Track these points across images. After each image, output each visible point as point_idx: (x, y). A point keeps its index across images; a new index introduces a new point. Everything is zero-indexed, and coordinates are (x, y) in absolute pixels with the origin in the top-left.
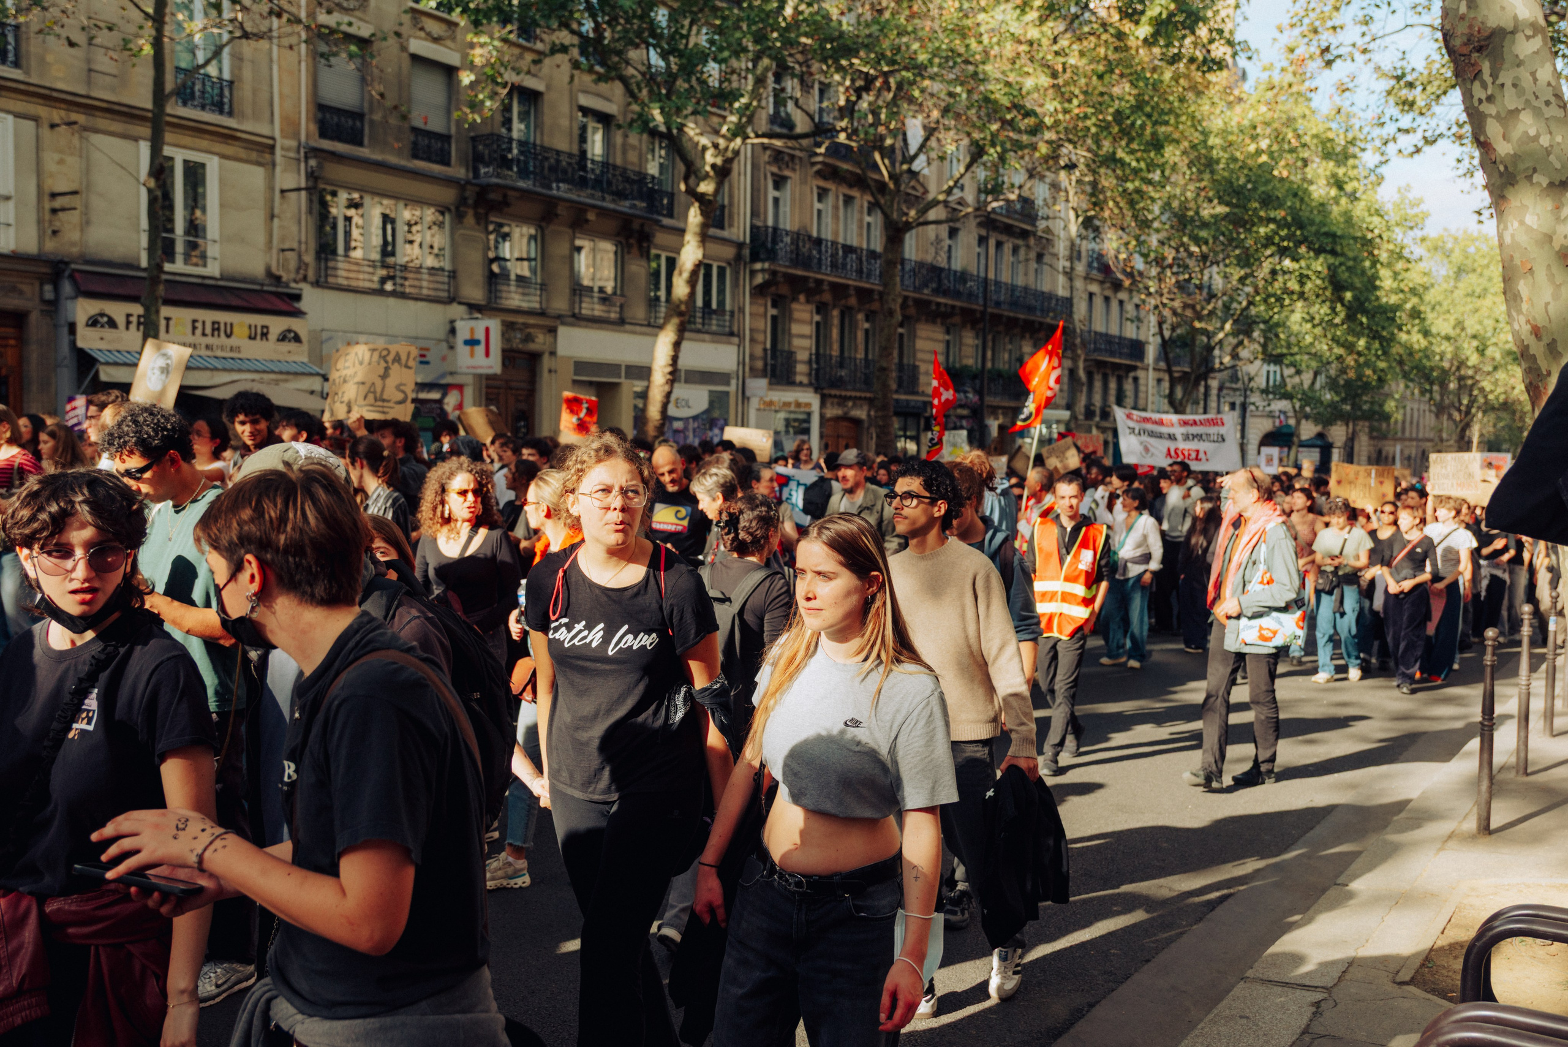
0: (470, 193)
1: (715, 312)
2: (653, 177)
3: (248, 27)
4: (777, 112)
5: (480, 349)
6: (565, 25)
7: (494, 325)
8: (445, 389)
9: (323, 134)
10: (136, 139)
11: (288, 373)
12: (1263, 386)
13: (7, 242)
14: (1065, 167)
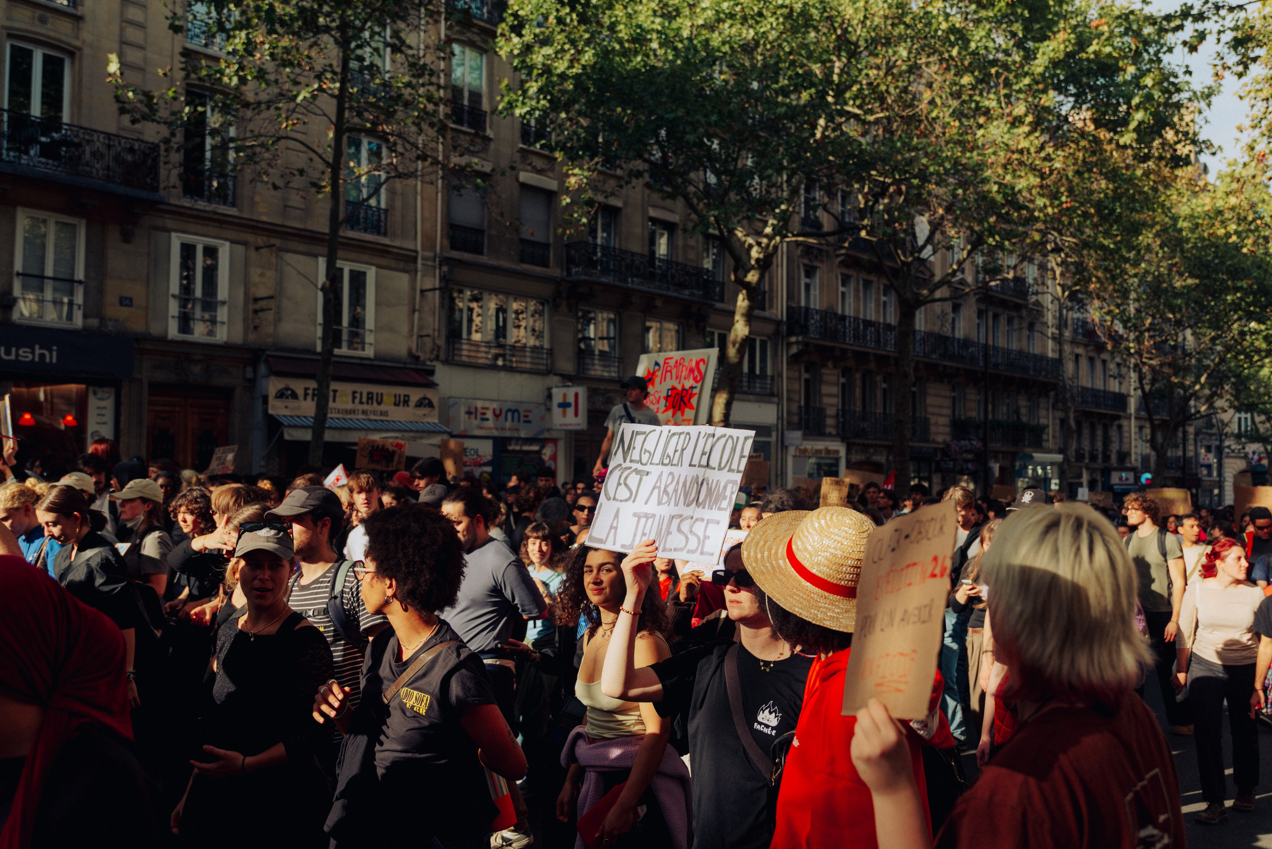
0: (564, 288)
1: (758, 377)
2: (708, 270)
3: (400, 169)
4: (807, 216)
5: (571, 411)
6: (640, 156)
7: (581, 391)
8: (543, 442)
10: (316, 256)
11: (423, 432)
12: (1236, 431)
13: (222, 335)
14: (1053, 251)
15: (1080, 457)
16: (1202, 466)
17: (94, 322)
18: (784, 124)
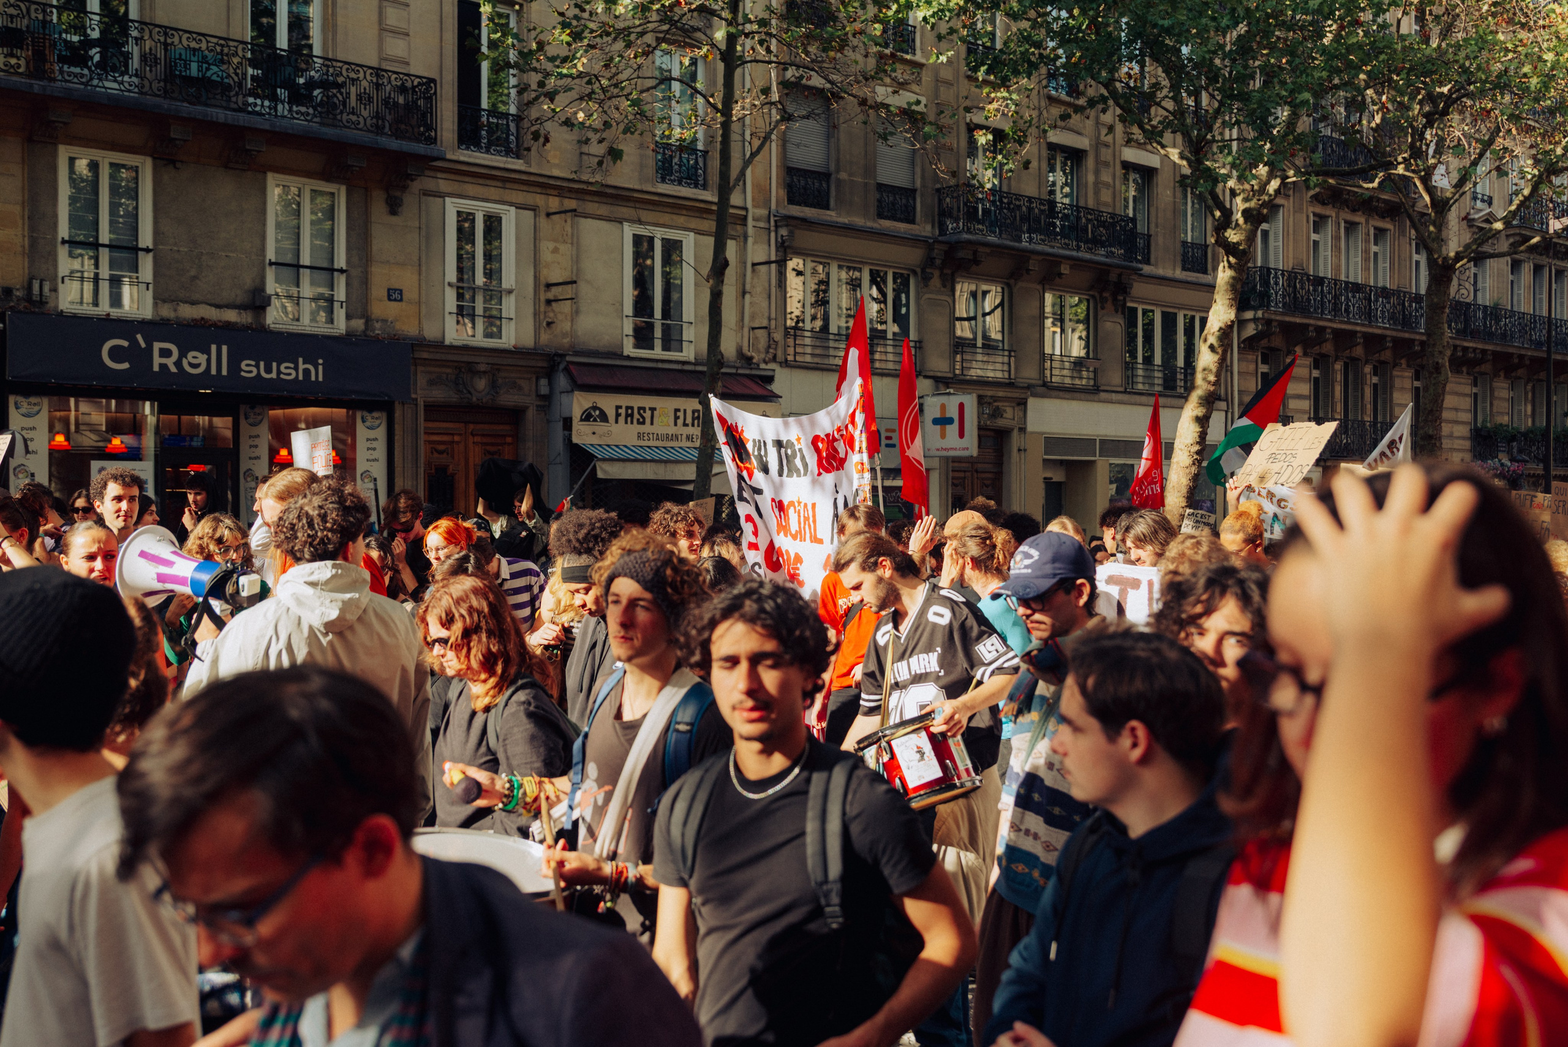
0: (938, 252)
2: (1130, 219)
5: (953, 428)
7: (969, 400)
9: (791, 201)
10: (620, 222)
13: (510, 337)
17: (358, 324)
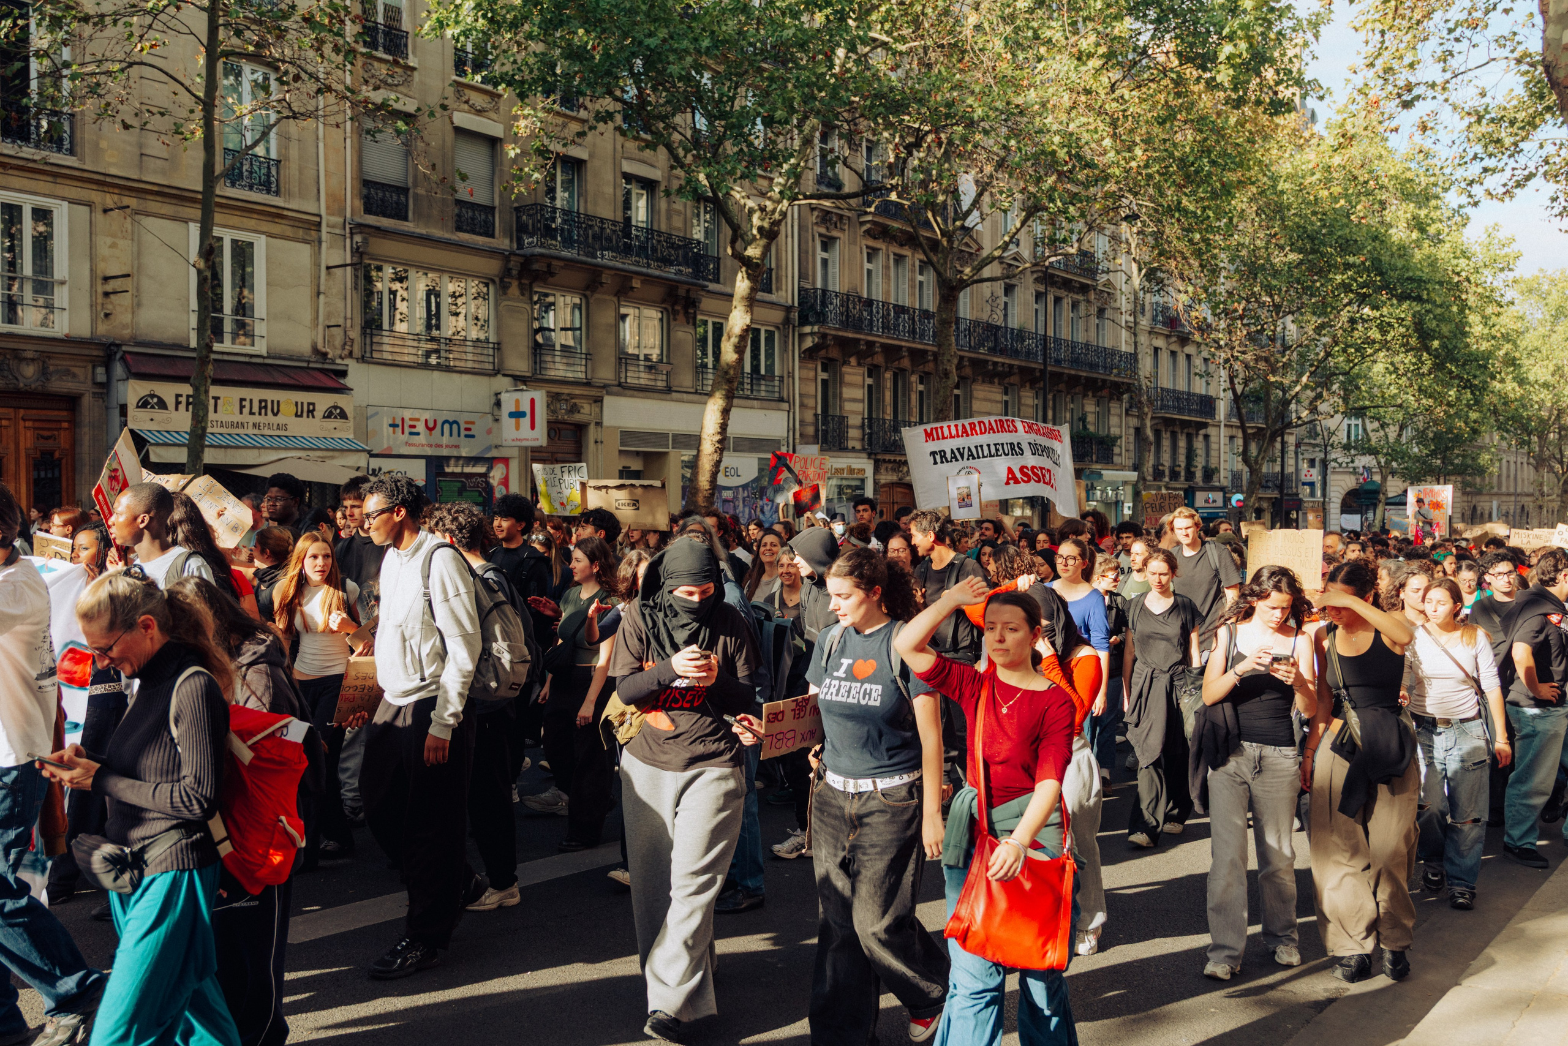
0: (514, 263)
1: (763, 377)
2: (699, 242)
3: (296, 107)
4: (823, 174)
5: (526, 421)
6: (610, 93)
7: (539, 396)
8: (491, 462)
9: (368, 210)
10: (186, 221)
11: (334, 450)
12: (1345, 441)
13: (61, 326)
14: (1126, 218)
15: (1158, 474)
16: (1304, 484)
18: (792, 54)
